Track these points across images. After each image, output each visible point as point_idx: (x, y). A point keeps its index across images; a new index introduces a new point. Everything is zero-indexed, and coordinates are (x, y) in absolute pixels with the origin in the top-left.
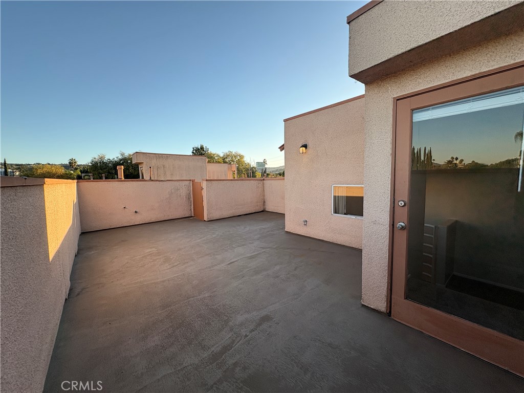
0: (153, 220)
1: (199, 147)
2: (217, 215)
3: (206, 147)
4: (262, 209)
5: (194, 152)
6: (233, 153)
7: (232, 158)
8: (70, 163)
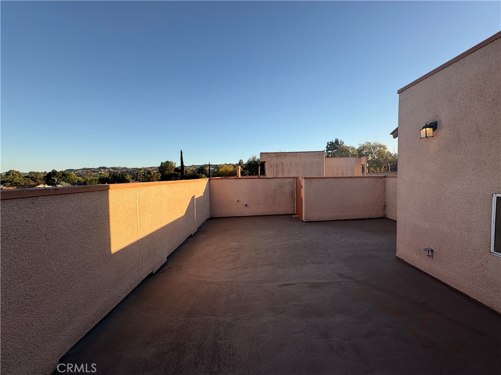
0: (260, 214)
1: (334, 142)
2: (316, 216)
3: (341, 141)
4: (380, 215)
5: (329, 146)
6: (372, 144)
7: (370, 149)
8: (239, 163)
